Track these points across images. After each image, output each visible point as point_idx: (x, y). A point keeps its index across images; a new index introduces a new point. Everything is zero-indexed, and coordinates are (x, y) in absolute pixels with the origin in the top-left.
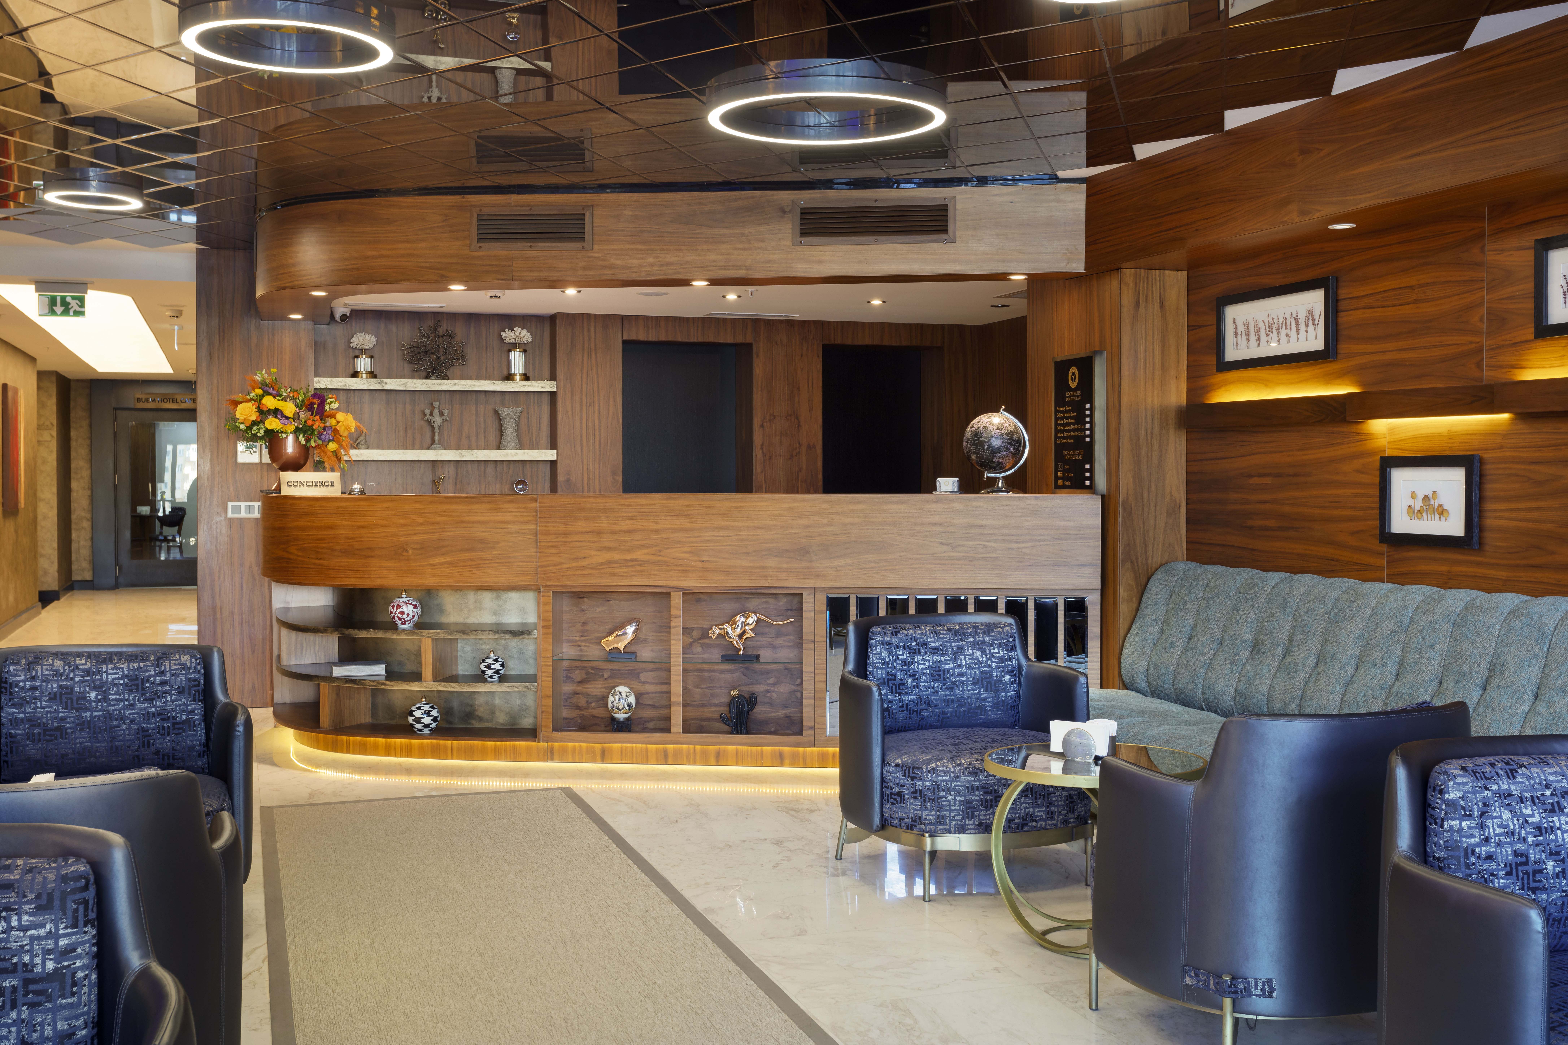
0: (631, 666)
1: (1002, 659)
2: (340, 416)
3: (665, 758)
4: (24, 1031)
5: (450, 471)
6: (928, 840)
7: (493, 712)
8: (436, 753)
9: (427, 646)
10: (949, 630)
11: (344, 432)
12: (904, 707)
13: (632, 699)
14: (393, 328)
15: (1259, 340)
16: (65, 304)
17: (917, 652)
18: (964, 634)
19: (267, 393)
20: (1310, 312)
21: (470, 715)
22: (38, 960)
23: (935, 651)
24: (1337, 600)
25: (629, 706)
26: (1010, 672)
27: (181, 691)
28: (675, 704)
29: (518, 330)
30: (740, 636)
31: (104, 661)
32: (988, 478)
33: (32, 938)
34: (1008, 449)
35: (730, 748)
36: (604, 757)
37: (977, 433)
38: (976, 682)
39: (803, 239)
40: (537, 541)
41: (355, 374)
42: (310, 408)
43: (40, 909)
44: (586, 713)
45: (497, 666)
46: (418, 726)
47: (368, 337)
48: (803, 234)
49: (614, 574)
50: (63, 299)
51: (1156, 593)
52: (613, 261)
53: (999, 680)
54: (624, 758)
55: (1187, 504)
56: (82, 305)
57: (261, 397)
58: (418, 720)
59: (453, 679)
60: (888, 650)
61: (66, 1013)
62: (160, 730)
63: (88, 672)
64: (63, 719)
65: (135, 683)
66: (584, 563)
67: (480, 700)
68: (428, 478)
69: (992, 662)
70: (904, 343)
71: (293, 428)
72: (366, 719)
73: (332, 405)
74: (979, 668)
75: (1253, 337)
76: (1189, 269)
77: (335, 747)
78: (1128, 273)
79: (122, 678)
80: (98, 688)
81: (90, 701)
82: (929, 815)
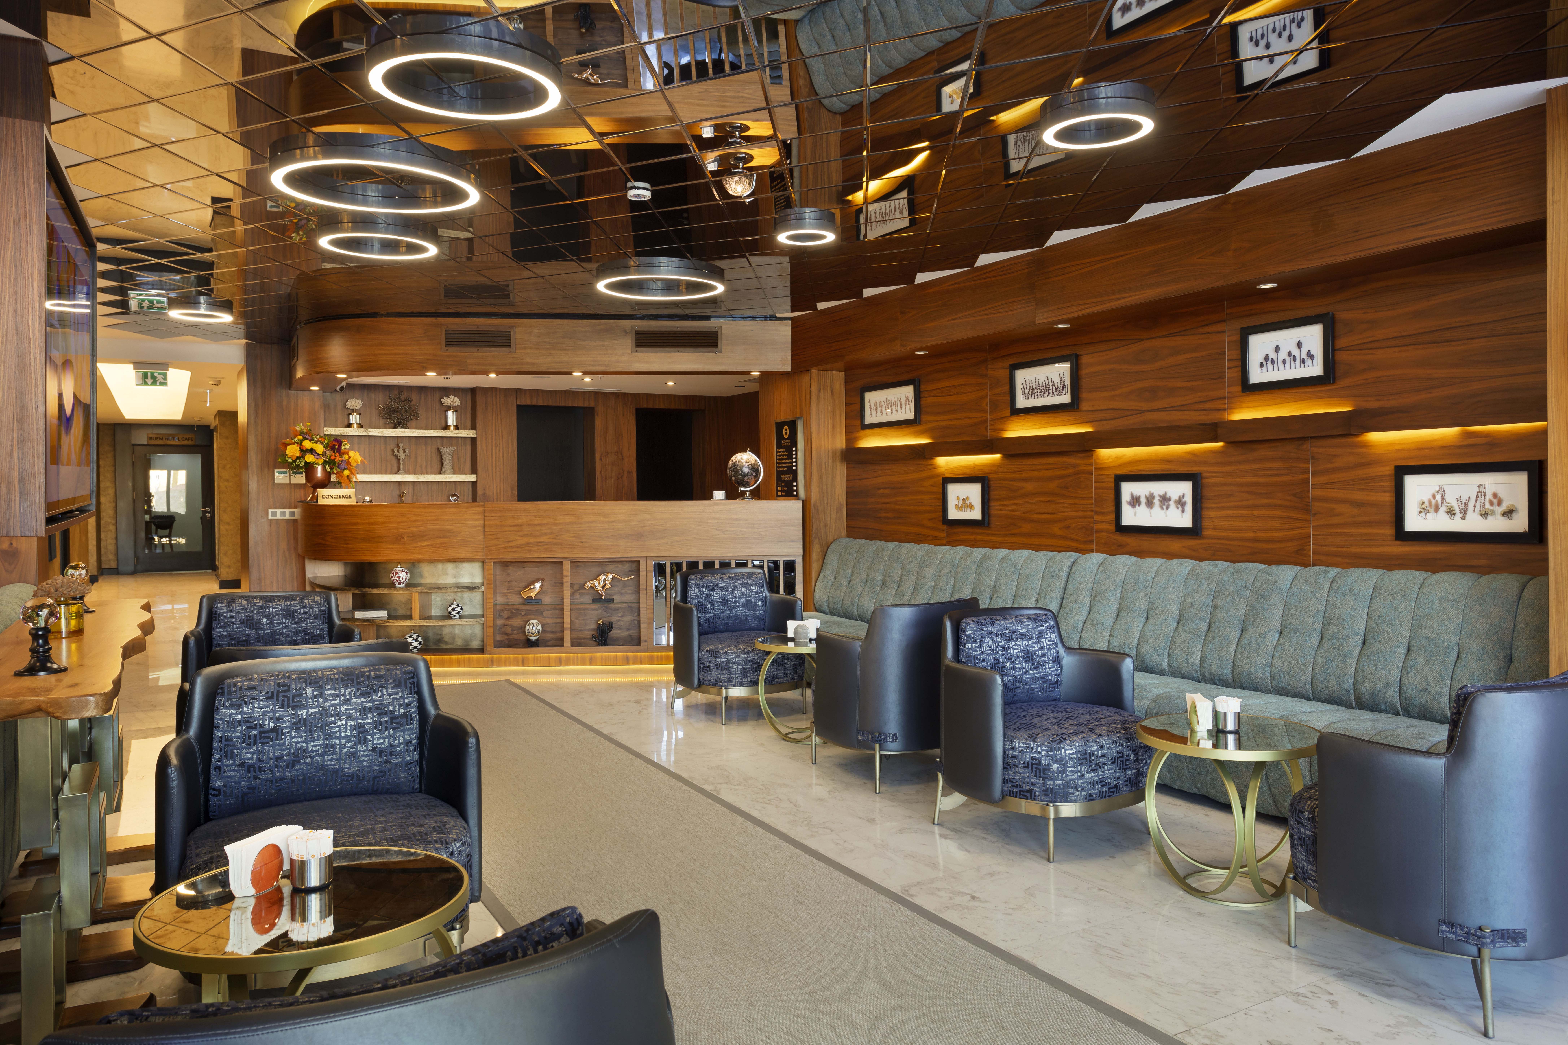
0: (539, 607)
1: (757, 593)
2: (351, 452)
3: (564, 662)
4: (391, 740)
5: (409, 488)
6: (724, 691)
7: (453, 638)
9: (414, 597)
10: (729, 577)
11: (353, 464)
13: (540, 628)
17: (713, 590)
18: (737, 579)
19: (305, 439)
21: (440, 640)
23: (722, 589)
24: (923, 556)
25: (538, 632)
26: (762, 600)
27: (316, 617)
28: (567, 629)
29: (451, 397)
31: (270, 601)
32: (740, 491)
34: (752, 474)
35: (600, 655)
36: (524, 662)
37: (735, 464)
38: (744, 606)
39: (637, 349)
40: (484, 531)
41: (352, 426)
42: (332, 448)
43: (398, 686)
44: (512, 637)
45: (458, 609)
46: (409, 647)
47: (358, 401)
48: (637, 346)
49: (529, 551)
51: (832, 557)
52: (528, 360)
53: (755, 604)
54: (536, 663)
55: (849, 505)
57: (302, 441)
58: (409, 644)
59: (431, 618)
61: (408, 732)
63: (261, 607)
65: (289, 613)
66: (512, 544)
67: (446, 631)
68: (395, 492)
69: (752, 594)
71: (322, 461)
73: (346, 445)
74: (745, 598)
76: (848, 371)
78: (816, 373)
79: (281, 610)
80: (268, 616)
81: (263, 624)
82: (725, 677)
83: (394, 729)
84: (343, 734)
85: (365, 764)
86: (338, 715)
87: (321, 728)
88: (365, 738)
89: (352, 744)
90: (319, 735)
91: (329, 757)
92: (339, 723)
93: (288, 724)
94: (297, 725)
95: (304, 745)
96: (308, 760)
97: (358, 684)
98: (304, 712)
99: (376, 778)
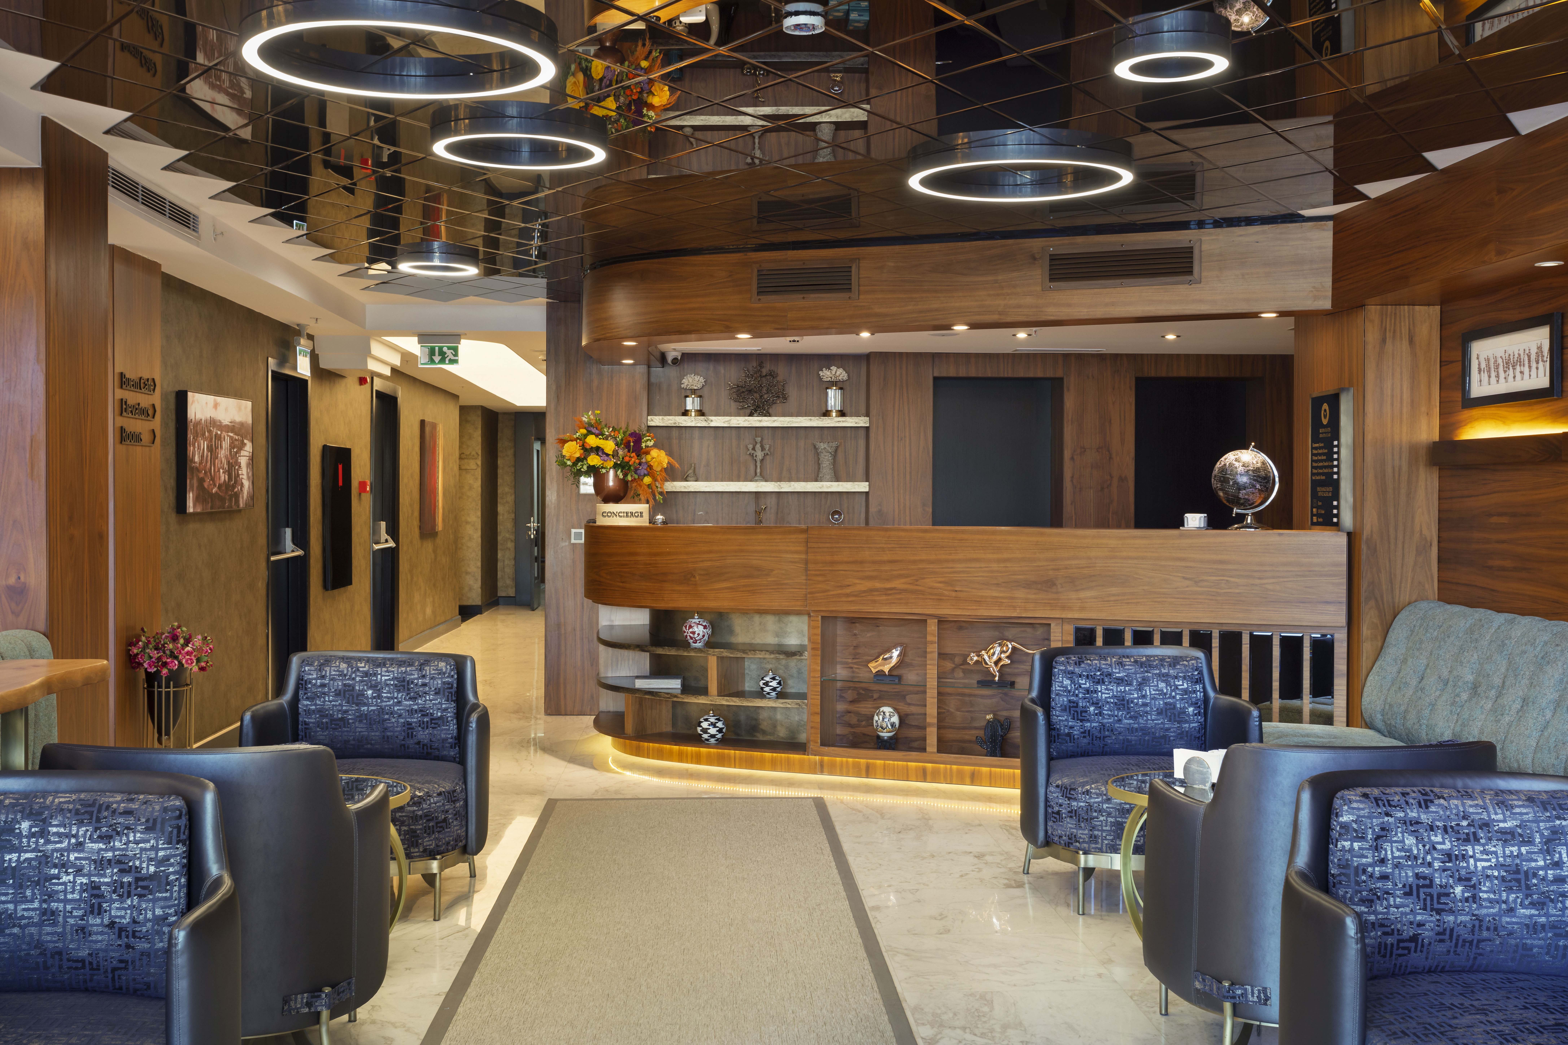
0: (898, 688)
1: (1185, 691)
2: (654, 453)
3: (923, 776)
4: (135, 914)
5: (772, 502)
6: (1082, 857)
7: (775, 726)
8: (721, 761)
9: (712, 663)
10: (1136, 662)
11: (657, 468)
12: (1086, 733)
13: (895, 719)
14: (721, 369)
15: (1498, 376)
16: (442, 354)
17: (1101, 682)
18: (1150, 666)
19: (590, 433)
20: (1540, 348)
21: (754, 727)
22: (144, 865)
23: (1120, 681)
24: (1546, 643)
25: (893, 725)
26: (1195, 704)
27: (437, 692)
28: (931, 725)
29: (834, 368)
30: (996, 663)
31: (379, 666)
32: (1237, 514)
33: (142, 849)
34: (1254, 486)
35: (985, 770)
36: (869, 772)
37: (1223, 470)
38: (1160, 712)
39: (1052, 285)
40: (806, 570)
41: (685, 413)
42: (627, 446)
43: (148, 829)
44: (858, 730)
45: (774, 684)
46: (705, 736)
47: (697, 378)
48: (1052, 279)
49: (874, 602)
50: (441, 349)
51: (1399, 632)
52: (877, 310)
53: (1183, 711)
54: (887, 773)
55: (1439, 542)
56: (456, 355)
57: (586, 436)
58: (705, 731)
59: (740, 694)
60: (1071, 679)
61: (162, 903)
62: (421, 724)
63: (366, 674)
64: (346, 712)
65: (403, 684)
66: (848, 591)
67: (763, 715)
68: (752, 508)
69: (1176, 694)
70: (1222, 374)
71: (612, 464)
72: (667, 728)
73: (648, 442)
74: (1163, 699)
75: (1493, 374)
76: (1442, 304)
77: (638, 752)
78: (1373, 310)
79: (392, 679)
80: (373, 687)
81: (367, 698)
82: (1083, 833)
83: (140, 896)
84: (70, 896)
85: (99, 945)
86: (64, 866)
87: (38, 883)
88: (100, 906)
89: (80, 913)
90: (34, 894)
91: (49, 929)
92: (65, 879)
95: (11, 906)
96: (16, 930)
97: (98, 820)
98: (14, 856)
99: (114, 970)
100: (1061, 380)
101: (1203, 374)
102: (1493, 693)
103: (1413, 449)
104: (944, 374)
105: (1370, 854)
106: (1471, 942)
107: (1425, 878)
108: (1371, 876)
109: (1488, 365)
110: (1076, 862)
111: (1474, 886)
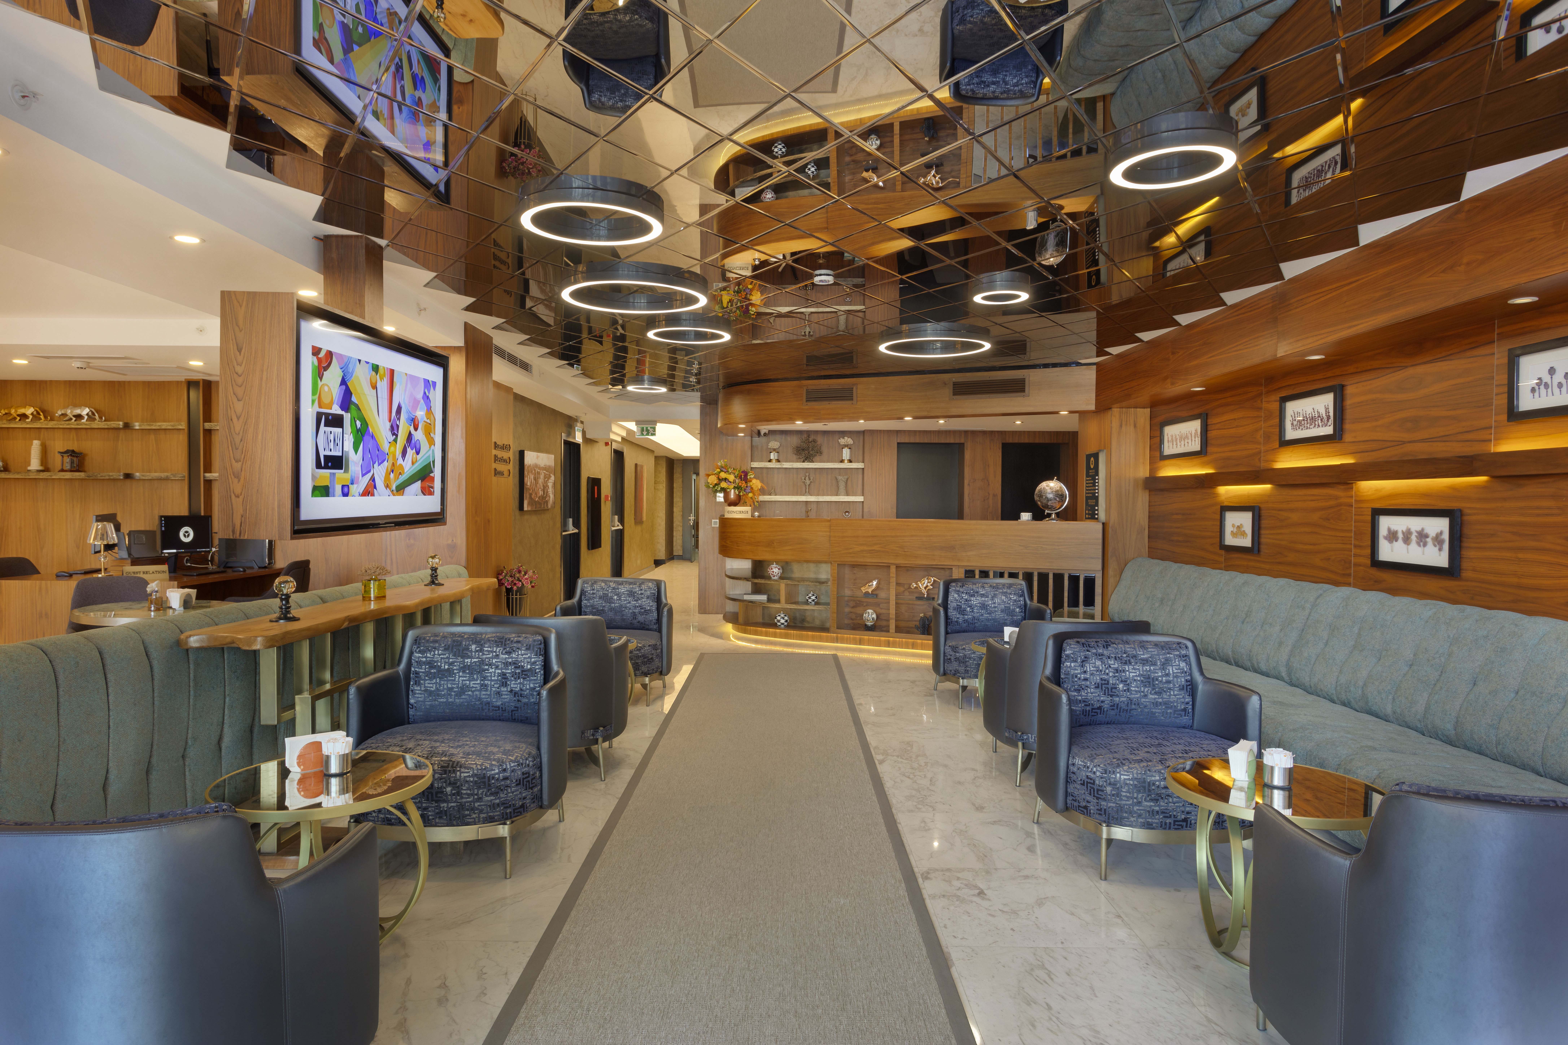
0: (876, 600)
1: (1015, 601)
2: (754, 481)
3: (888, 644)
4: (521, 686)
5: (814, 506)
6: (961, 681)
7: (814, 619)
8: (786, 636)
9: (782, 586)
10: (991, 586)
11: (755, 489)
12: (965, 621)
13: (874, 616)
14: (789, 438)
15: (1177, 444)
16: (648, 431)
17: (973, 596)
19: (722, 471)
20: (1196, 430)
21: (803, 620)
22: (526, 665)
23: (982, 595)
24: (1196, 578)
25: (873, 619)
26: (1020, 607)
27: (648, 598)
28: (892, 619)
29: (846, 438)
30: (925, 588)
31: (620, 584)
32: (1047, 513)
33: (524, 658)
34: (1056, 499)
35: (919, 641)
36: (861, 642)
37: (1040, 491)
38: (1002, 611)
39: (955, 397)
40: (830, 540)
41: (770, 461)
42: (740, 477)
43: (527, 649)
44: (856, 622)
45: (813, 598)
46: (779, 624)
47: (776, 443)
48: (954, 394)
49: (864, 556)
50: (647, 428)
51: (1127, 573)
52: (867, 409)
53: (1014, 611)
54: (870, 643)
55: (1148, 528)
56: (655, 431)
57: (720, 472)
58: (779, 621)
59: (796, 603)
60: (958, 594)
61: (533, 682)
62: (640, 613)
63: (614, 588)
64: (604, 606)
65: (631, 594)
66: (851, 551)
67: (808, 613)
68: (804, 510)
69: (1010, 602)
70: (1047, 441)
71: (733, 487)
72: (760, 620)
73: (751, 476)
74: (1003, 604)
75: (1175, 443)
76: (1150, 407)
77: (745, 632)
78: (1116, 411)
79: (626, 591)
80: (617, 595)
81: (614, 600)
82: (962, 669)
83: (524, 678)
84: (493, 678)
85: (505, 700)
86: (490, 665)
88: (506, 683)
89: (498, 686)
90: (478, 677)
91: (484, 693)
92: (491, 670)
93: (458, 667)
94: (463, 669)
95: (468, 682)
96: (470, 693)
97: (505, 645)
98: (469, 660)
99: (512, 711)
100: (964, 444)
101: (1037, 441)
102: (1170, 603)
103: (1136, 481)
104: (903, 441)
105: (1079, 669)
106: (1127, 710)
107: (1105, 680)
108: (1079, 679)
109: (1172, 439)
110: (958, 683)
111: (1128, 685)
